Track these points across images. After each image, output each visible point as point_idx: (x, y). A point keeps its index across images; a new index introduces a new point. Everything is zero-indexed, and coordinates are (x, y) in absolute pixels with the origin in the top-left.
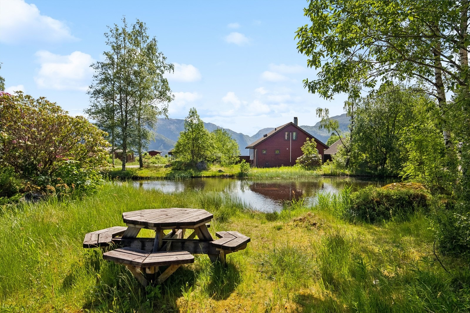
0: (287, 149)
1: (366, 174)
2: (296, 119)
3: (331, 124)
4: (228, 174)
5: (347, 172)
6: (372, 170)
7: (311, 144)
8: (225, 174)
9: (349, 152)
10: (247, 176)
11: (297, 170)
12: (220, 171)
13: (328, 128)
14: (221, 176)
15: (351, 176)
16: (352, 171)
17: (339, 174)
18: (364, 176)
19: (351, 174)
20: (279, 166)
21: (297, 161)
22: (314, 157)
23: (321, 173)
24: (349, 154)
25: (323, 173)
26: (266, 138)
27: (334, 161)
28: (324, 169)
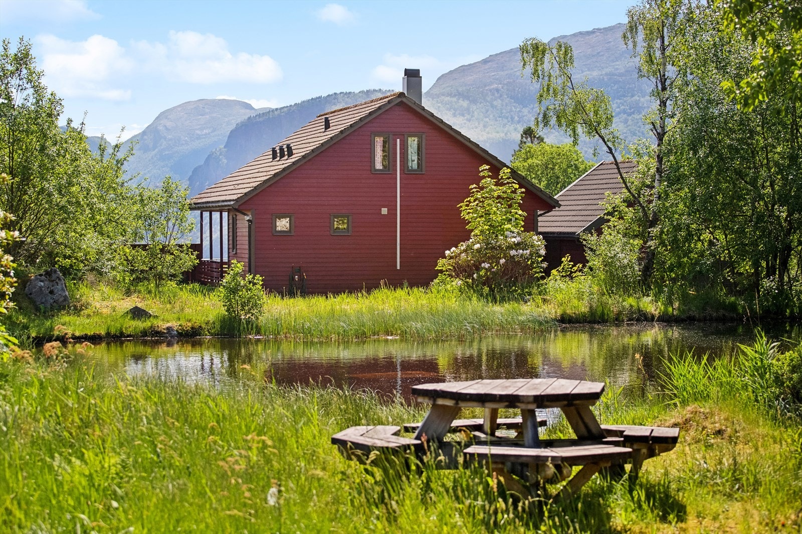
0: (384, 211)
1: (722, 312)
2: (412, 75)
3: (579, 107)
4: (174, 324)
5: (650, 305)
6: (739, 294)
7: (498, 191)
8: (162, 325)
9: (653, 224)
10: (258, 332)
11: (453, 303)
12: (137, 313)
13: (571, 123)
14: (144, 333)
15: (666, 320)
16: (670, 302)
17: (620, 313)
18: (711, 319)
19: (666, 312)
20: (371, 286)
21: (442, 264)
22: (517, 246)
23: (551, 311)
24: (655, 231)
25: (559, 312)
26: (287, 162)
27: (595, 262)
28: (560, 297)
